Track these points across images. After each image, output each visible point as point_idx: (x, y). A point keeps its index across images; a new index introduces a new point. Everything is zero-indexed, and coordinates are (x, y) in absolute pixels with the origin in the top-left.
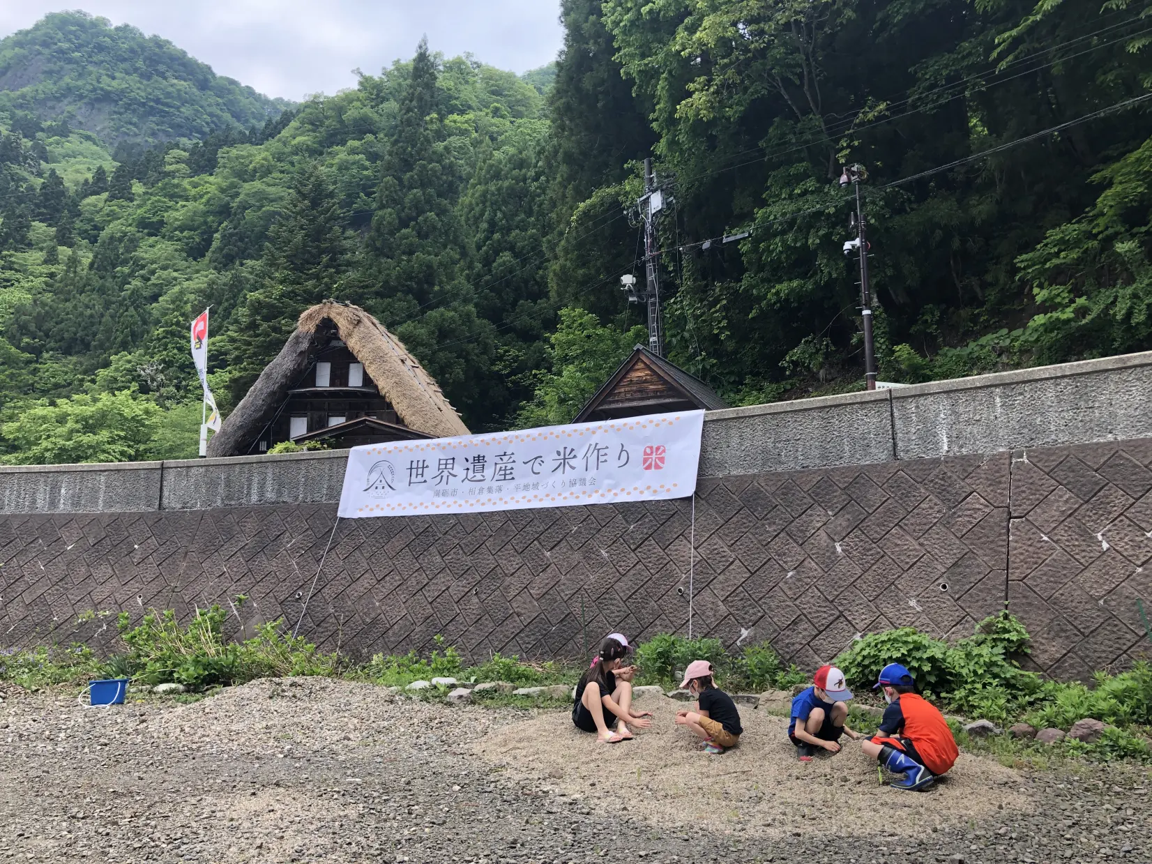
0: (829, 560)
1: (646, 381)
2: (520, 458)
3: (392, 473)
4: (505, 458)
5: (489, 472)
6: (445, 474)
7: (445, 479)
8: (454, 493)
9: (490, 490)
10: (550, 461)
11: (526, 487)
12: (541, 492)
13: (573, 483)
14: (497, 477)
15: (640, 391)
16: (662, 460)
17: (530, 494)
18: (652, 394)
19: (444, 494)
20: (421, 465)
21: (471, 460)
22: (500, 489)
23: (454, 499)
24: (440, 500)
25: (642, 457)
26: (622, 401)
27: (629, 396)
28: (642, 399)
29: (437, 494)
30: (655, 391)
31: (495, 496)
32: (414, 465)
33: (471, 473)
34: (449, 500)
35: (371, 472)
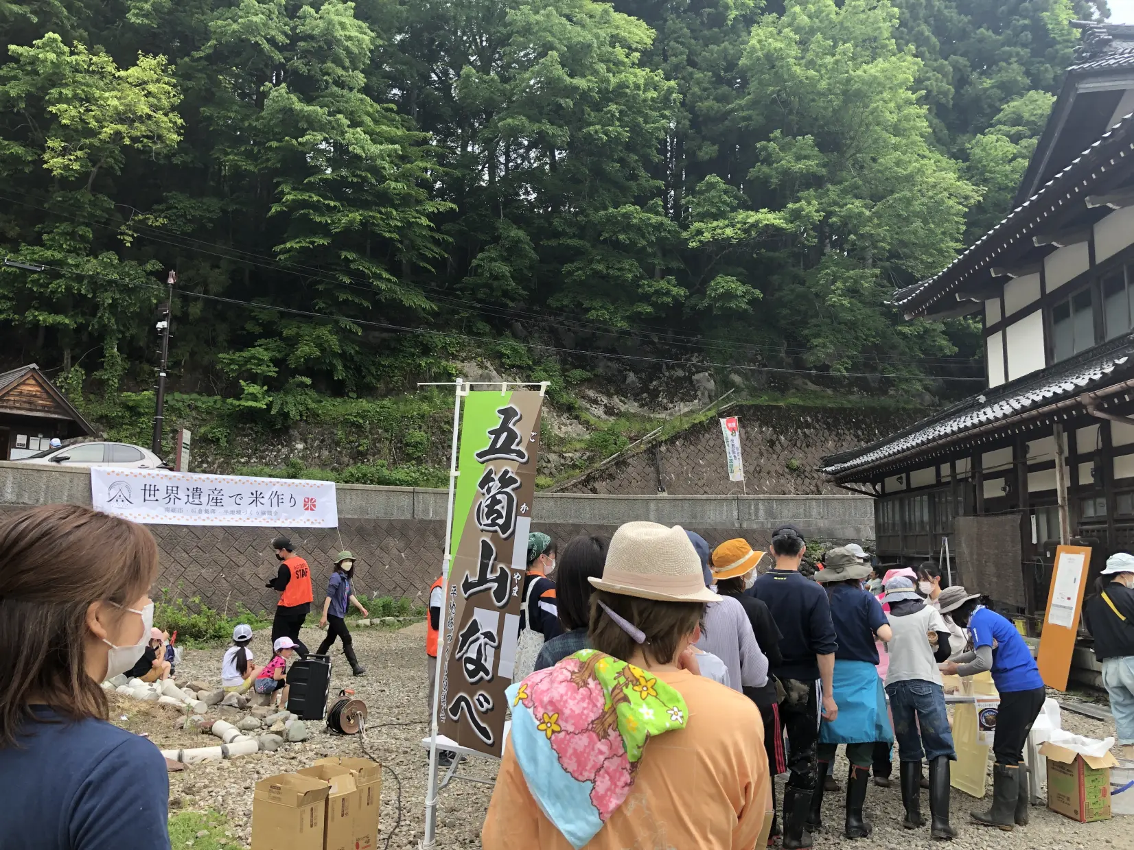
0: (401, 561)
1: (35, 396)
2: (226, 493)
3: (129, 491)
4: (216, 492)
5: (204, 499)
6: (172, 497)
7: (172, 501)
8: (181, 510)
9: (207, 511)
10: (247, 499)
11: (232, 512)
12: (243, 516)
13: (263, 513)
14: (210, 503)
15: (30, 403)
16: (314, 506)
17: (237, 516)
18: (40, 408)
19: (173, 510)
20: (152, 488)
21: (191, 490)
22: (214, 511)
23: (181, 515)
24: (171, 515)
25: (303, 503)
26: (10, 408)
27: (17, 405)
28: (31, 410)
29: (167, 510)
30: (44, 406)
31: (211, 516)
32: (148, 487)
33: (191, 500)
34: (178, 515)
35: (110, 488)
